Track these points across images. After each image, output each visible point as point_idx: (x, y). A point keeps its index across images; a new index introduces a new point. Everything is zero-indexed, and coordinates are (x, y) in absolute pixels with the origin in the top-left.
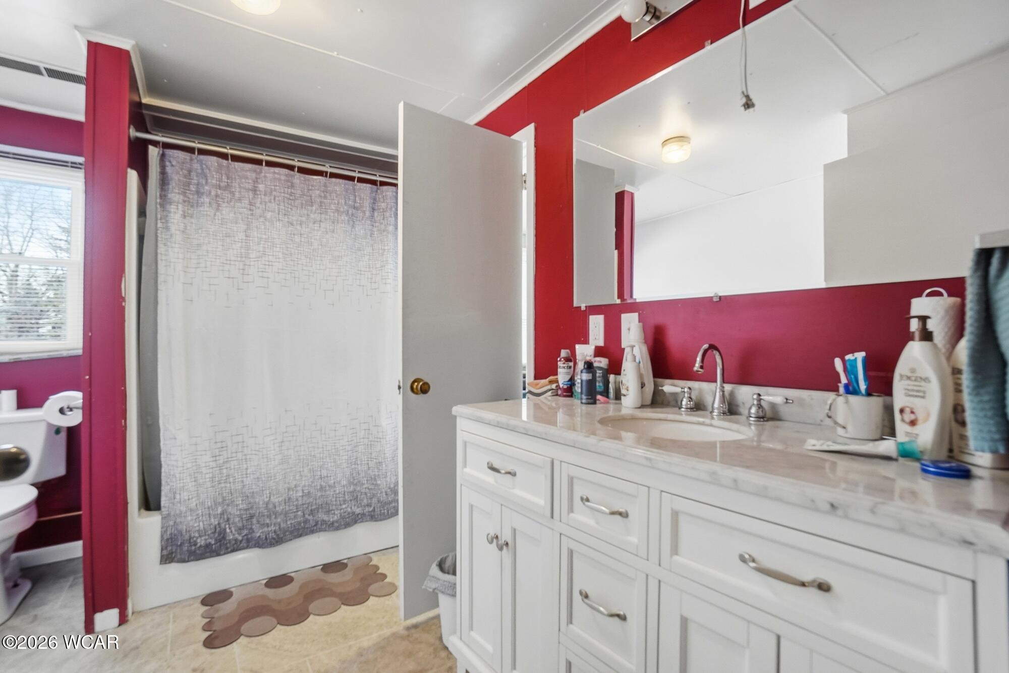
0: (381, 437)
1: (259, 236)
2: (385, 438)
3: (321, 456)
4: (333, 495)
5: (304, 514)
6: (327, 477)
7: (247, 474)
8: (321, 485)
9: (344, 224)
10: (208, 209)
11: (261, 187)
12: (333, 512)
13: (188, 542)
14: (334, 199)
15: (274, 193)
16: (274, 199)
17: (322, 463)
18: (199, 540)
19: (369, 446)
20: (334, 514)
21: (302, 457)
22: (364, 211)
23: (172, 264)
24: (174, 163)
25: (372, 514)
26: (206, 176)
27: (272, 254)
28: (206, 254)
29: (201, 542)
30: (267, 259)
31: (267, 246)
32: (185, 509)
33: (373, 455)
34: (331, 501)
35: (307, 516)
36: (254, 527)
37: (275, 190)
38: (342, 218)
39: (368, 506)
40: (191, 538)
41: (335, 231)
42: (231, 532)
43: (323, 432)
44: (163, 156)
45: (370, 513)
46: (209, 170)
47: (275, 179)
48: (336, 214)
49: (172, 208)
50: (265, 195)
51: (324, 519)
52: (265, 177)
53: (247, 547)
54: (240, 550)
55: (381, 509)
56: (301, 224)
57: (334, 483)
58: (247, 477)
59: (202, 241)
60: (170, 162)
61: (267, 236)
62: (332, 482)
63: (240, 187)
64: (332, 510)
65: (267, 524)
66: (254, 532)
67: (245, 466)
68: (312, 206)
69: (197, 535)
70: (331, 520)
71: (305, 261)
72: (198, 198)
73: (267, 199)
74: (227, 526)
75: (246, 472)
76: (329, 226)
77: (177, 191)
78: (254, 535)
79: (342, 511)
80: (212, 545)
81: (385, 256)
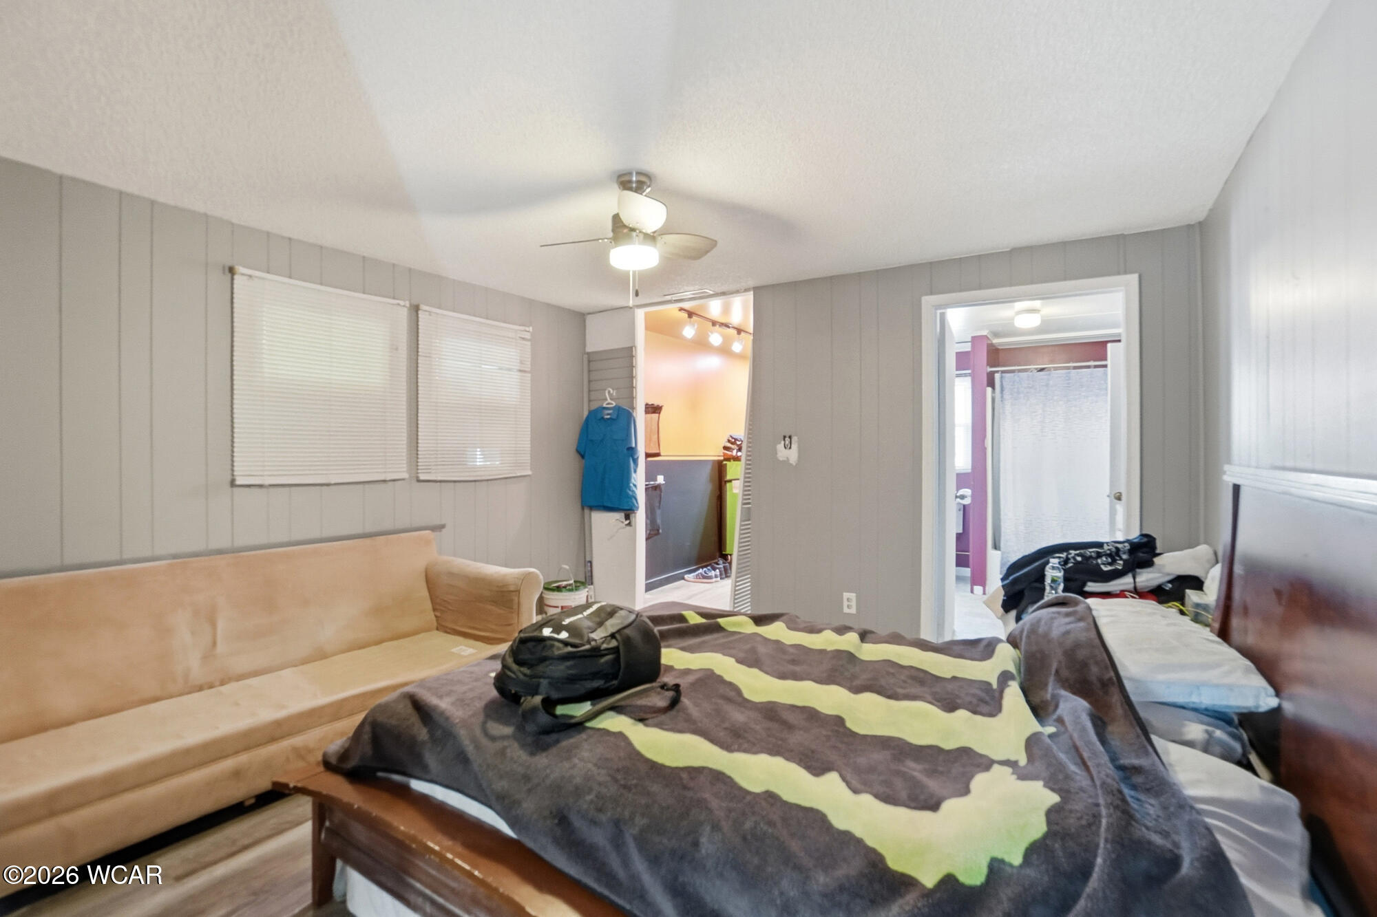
10: (1023, 400)
11: (1051, 383)
15: (1060, 385)
24: (1007, 380)
26: (1023, 383)
27: (1057, 419)
30: (1054, 422)
31: (1054, 415)
44: (1002, 377)
50: (1054, 387)
59: (1021, 417)
61: (1055, 410)
72: (1018, 395)
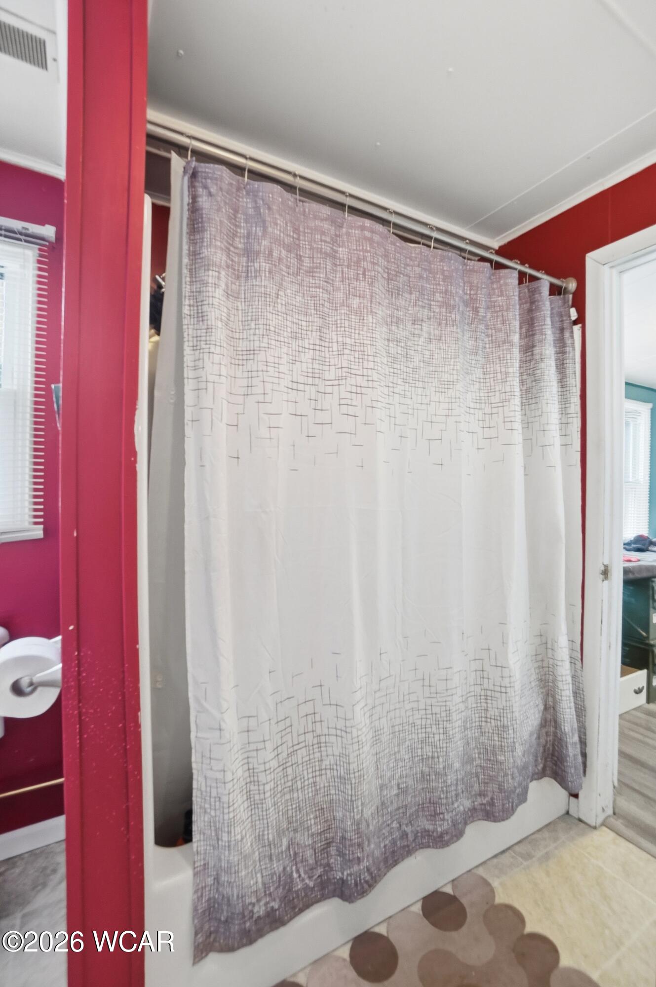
0: (508, 685)
1: (340, 339)
2: (514, 687)
3: (424, 723)
4: (442, 787)
5: (400, 825)
6: (433, 758)
7: (320, 770)
8: (422, 772)
9: (455, 327)
10: (267, 283)
12: (441, 816)
13: (240, 916)
14: (439, 284)
15: (364, 264)
16: (364, 274)
17: (424, 735)
18: (256, 909)
19: (483, 697)
20: (443, 820)
21: (397, 729)
22: (477, 308)
23: (210, 386)
24: (213, 190)
25: (488, 808)
26: (264, 222)
27: (360, 373)
28: (265, 368)
29: (260, 910)
30: (353, 382)
31: (352, 359)
32: (236, 859)
33: (491, 713)
34: (440, 798)
35: (404, 827)
36: (332, 861)
37: (365, 259)
38: (453, 316)
39: (480, 795)
40: (244, 907)
41: (443, 338)
42: (300, 876)
43: (427, 683)
44: (193, 174)
45: (483, 807)
46: (269, 208)
47: (366, 238)
48: (444, 310)
49: (211, 276)
50: (349, 266)
51: (427, 828)
52: (348, 234)
53: (323, 898)
54: (312, 904)
55: (505, 802)
56: (397, 323)
57: (444, 768)
58: (321, 775)
59: (257, 344)
60: (205, 187)
61: (353, 340)
62: (441, 766)
63: (312, 249)
64: (440, 813)
65: (358, 858)
66: (331, 869)
67: (317, 755)
68: (411, 293)
69: (254, 900)
70: (439, 829)
71: (402, 388)
72: (247, 262)
73: (352, 273)
74: (294, 868)
75: (320, 766)
76: (434, 329)
77: (218, 244)
78: (331, 875)
79: (454, 813)
80: (276, 910)
81: (508, 383)
